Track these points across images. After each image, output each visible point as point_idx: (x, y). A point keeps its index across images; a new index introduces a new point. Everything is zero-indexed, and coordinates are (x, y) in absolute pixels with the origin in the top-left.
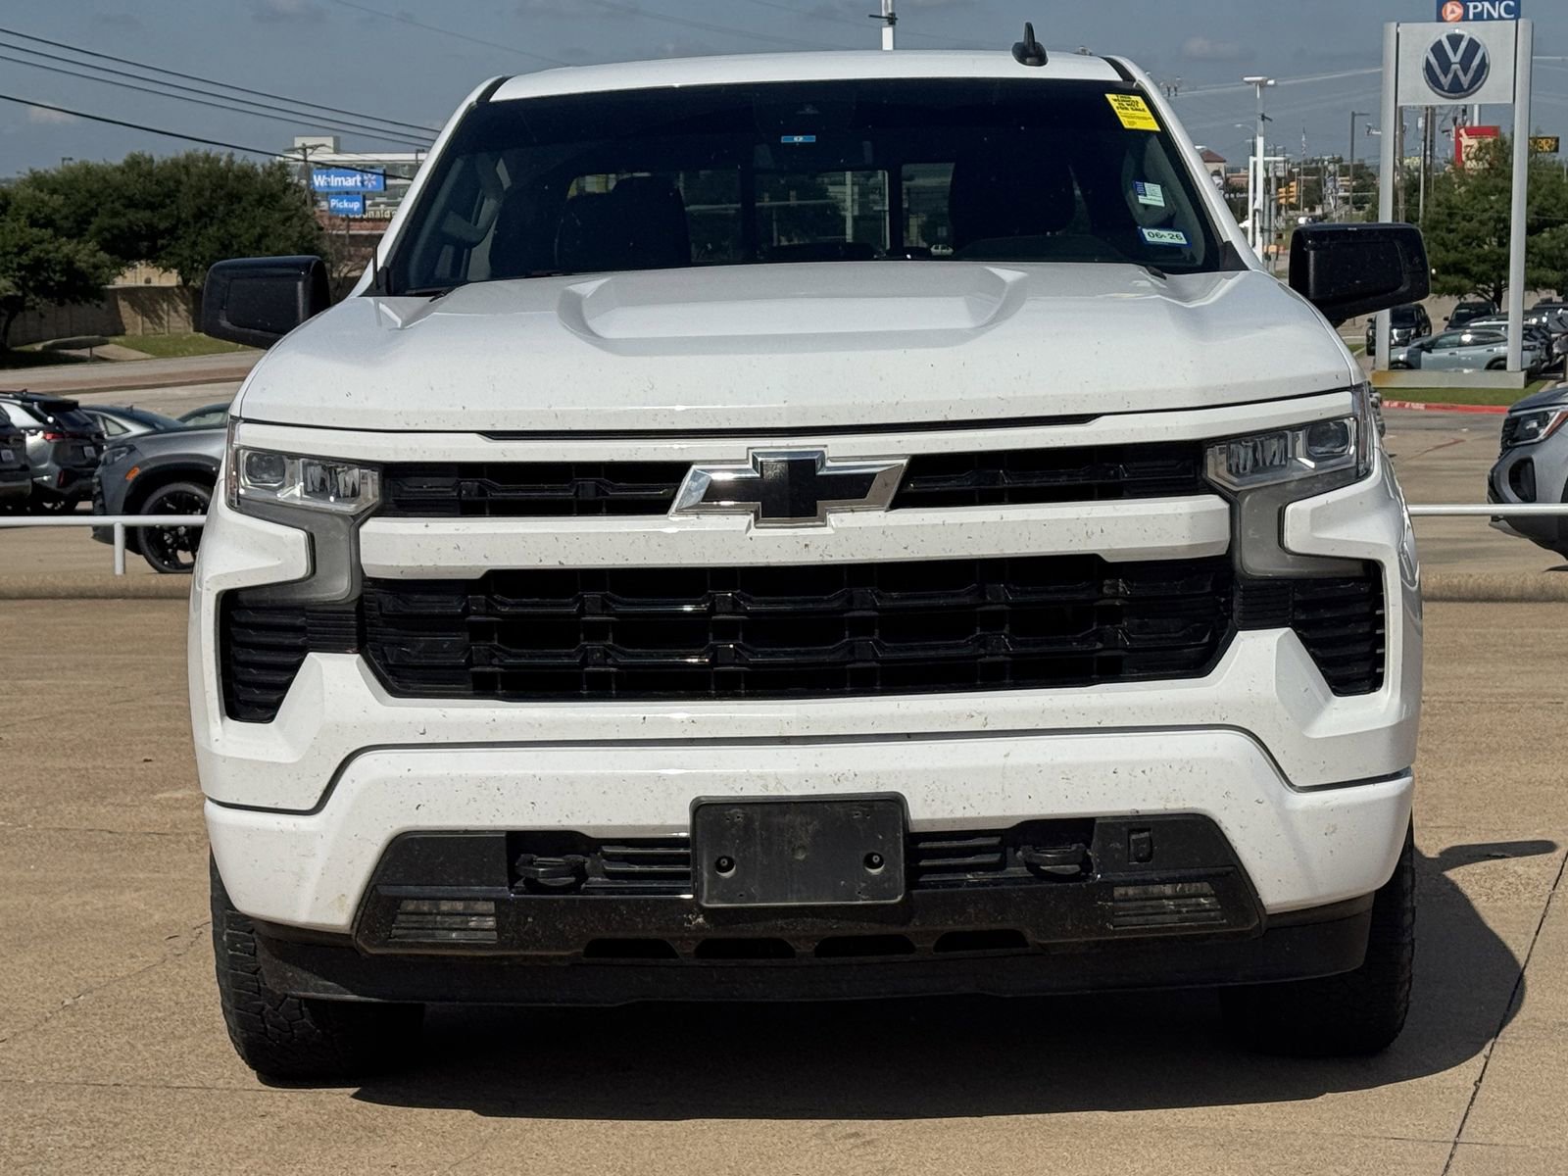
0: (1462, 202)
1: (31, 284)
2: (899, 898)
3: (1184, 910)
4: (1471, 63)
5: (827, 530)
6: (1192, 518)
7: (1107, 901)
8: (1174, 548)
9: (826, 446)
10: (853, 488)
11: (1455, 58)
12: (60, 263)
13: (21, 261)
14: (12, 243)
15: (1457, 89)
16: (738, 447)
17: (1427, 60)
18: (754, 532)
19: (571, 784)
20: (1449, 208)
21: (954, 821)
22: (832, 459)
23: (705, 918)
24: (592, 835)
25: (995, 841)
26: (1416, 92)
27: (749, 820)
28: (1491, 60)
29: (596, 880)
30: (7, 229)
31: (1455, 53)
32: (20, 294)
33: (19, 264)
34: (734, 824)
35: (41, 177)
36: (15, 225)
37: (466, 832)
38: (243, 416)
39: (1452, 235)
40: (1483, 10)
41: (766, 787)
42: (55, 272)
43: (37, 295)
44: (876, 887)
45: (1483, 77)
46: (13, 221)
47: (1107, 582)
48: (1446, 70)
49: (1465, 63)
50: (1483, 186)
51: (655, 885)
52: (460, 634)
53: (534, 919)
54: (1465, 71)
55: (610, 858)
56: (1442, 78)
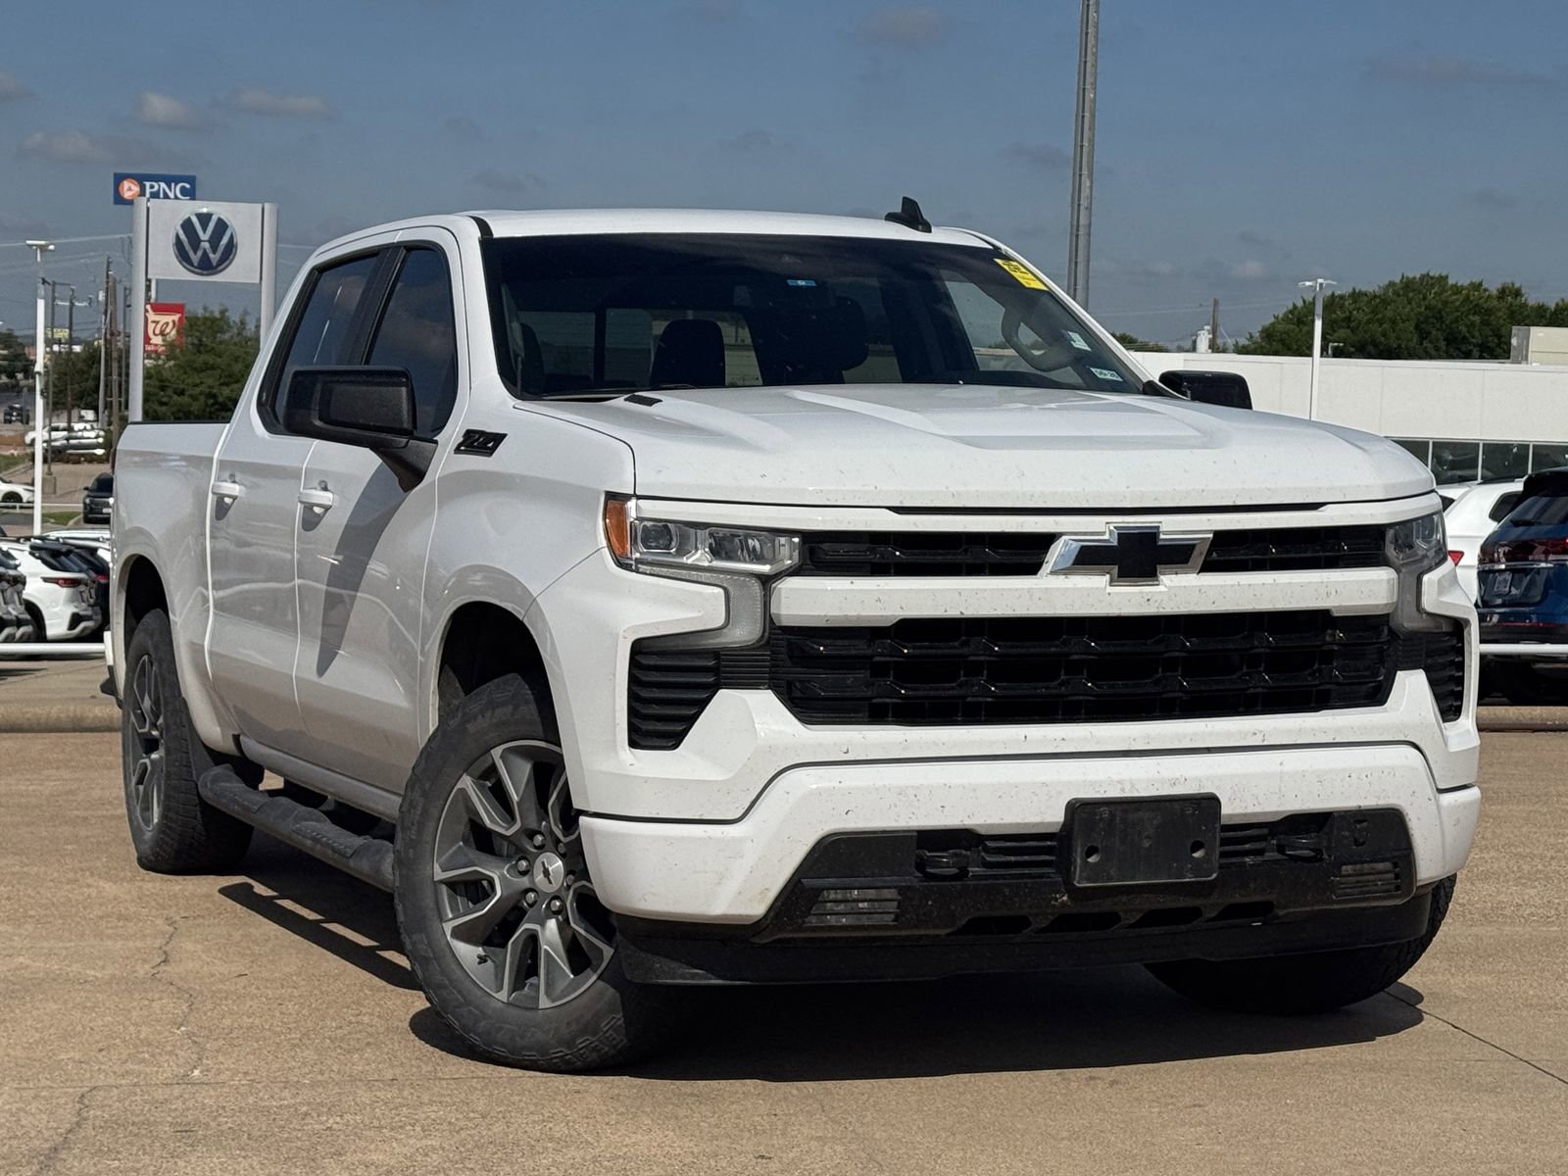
0: (173, 376)
2: (1214, 876)
3: (1379, 883)
4: (220, 241)
7: (1336, 877)
9: (1160, 522)
10: (1181, 556)
11: (204, 236)
15: (206, 267)
16: (1098, 523)
17: (178, 237)
18: (1110, 589)
19: (975, 790)
20: (161, 381)
21: (1245, 815)
22: (1165, 533)
23: (1070, 896)
24: (983, 832)
25: (1265, 831)
26: (166, 266)
27: (1112, 815)
28: (239, 240)
29: (976, 870)
31: (204, 230)
34: (1101, 819)
38: (638, 493)
39: (164, 408)
40: (159, 190)
41: (1123, 790)
44: (1197, 867)
45: (231, 257)
47: (1329, 631)
48: (195, 247)
49: (215, 241)
50: (194, 361)
51: (1027, 872)
52: (862, 671)
53: (934, 901)
54: (214, 250)
55: (987, 850)
56: (191, 253)
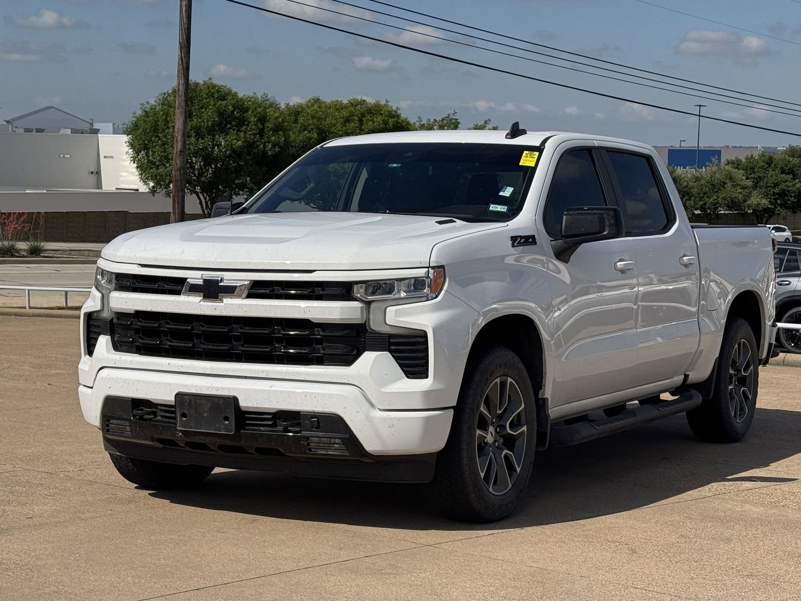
1: (779, 202)
2: (234, 432)
3: (332, 448)
5: (222, 304)
6: (341, 309)
7: (304, 442)
8: (335, 319)
9: (224, 275)
10: (230, 291)
12: (795, 192)
13: (775, 191)
14: (771, 182)
16: (198, 274)
18: (202, 303)
19: (147, 384)
21: (254, 408)
22: (227, 280)
23: (182, 433)
24: (155, 402)
25: (270, 416)
27: (191, 400)
29: (159, 418)
30: (769, 175)
32: (773, 207)
33: (774, 192)
34: (186, 401)
35: (794, 149)
36: (773, 173)
37: (122, 397)
41: (197, 390)
42: (791, 197)
43: (781, 208)
44: (227, 428)
46: (773, 171)
47: (316, 329)
53: (139, 428)
55: (161, 410)
